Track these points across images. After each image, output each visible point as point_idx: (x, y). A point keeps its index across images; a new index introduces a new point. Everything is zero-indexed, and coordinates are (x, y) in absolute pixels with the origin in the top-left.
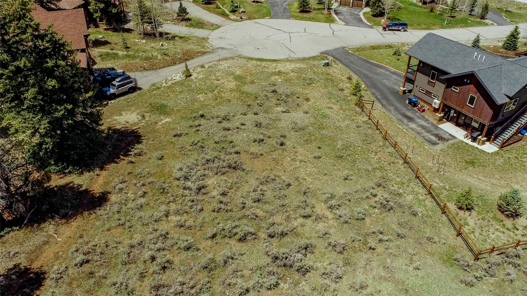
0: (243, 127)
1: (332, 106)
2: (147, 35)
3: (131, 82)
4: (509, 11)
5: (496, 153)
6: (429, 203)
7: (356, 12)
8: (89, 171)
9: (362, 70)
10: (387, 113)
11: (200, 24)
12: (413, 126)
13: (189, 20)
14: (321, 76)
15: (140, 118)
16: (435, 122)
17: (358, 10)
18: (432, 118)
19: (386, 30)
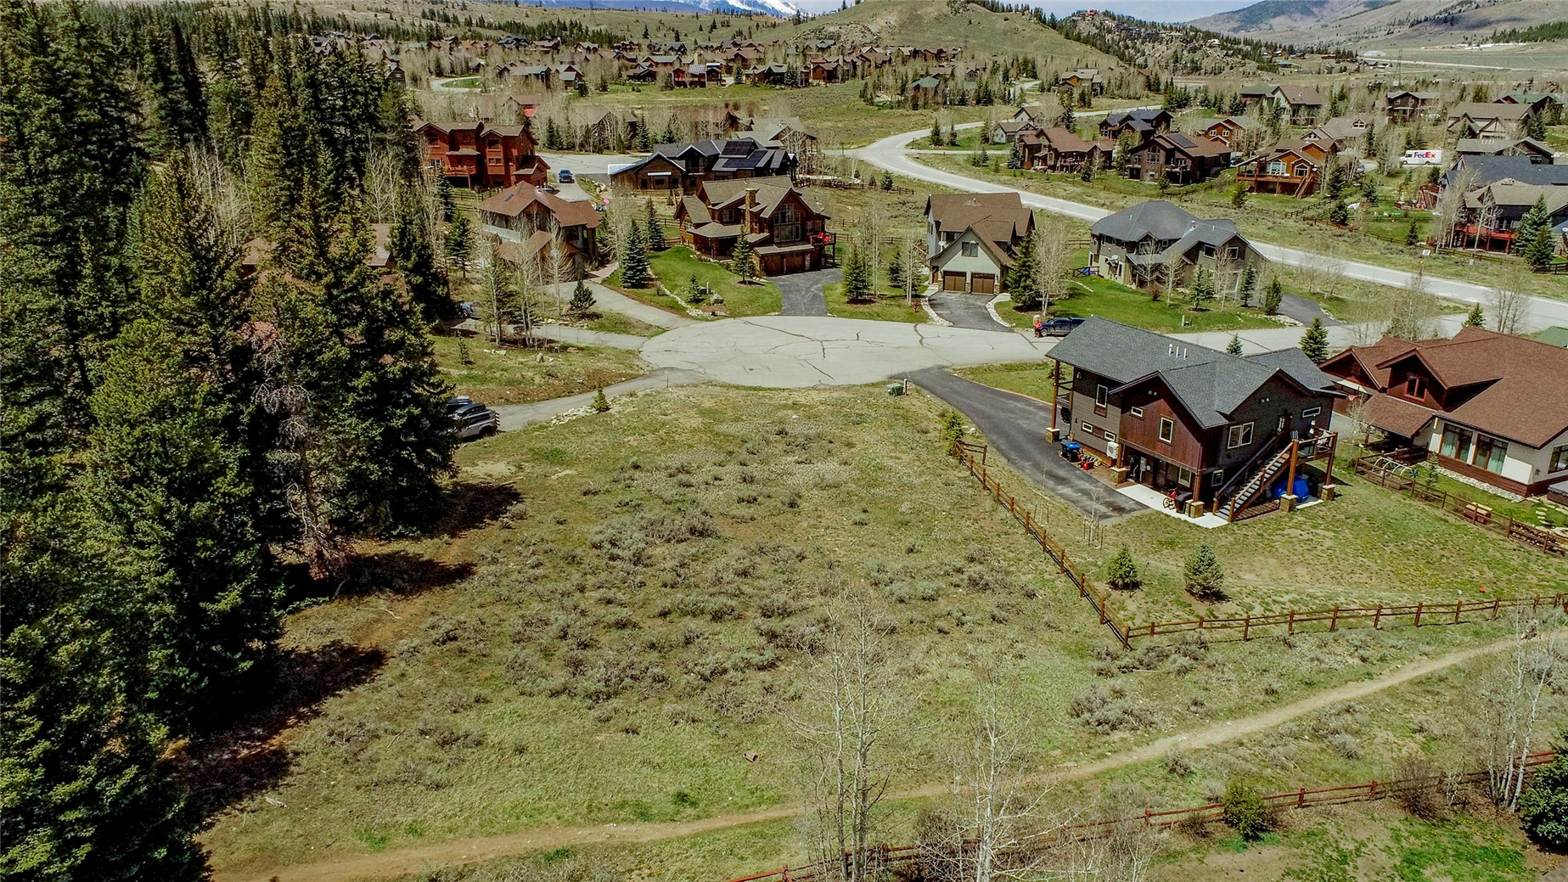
0: (717, 483)
1: (899, 455)
2: (505, 342)
3: (487, 417)
4: (1338, 299)
5: (1224, 529)
6: (1062, 583)
7: (979, 303)
8: (432, 538)
9: (975, 404)
10: (1014, 472)
11: (621, 325)
12: (1067, 491)
13: (596, 316)
14: (882, 411)
15: (514, 469)
16: (1111, 485)
17: (984, 299)
18: (1105, 477)
19: (1041, 336)
